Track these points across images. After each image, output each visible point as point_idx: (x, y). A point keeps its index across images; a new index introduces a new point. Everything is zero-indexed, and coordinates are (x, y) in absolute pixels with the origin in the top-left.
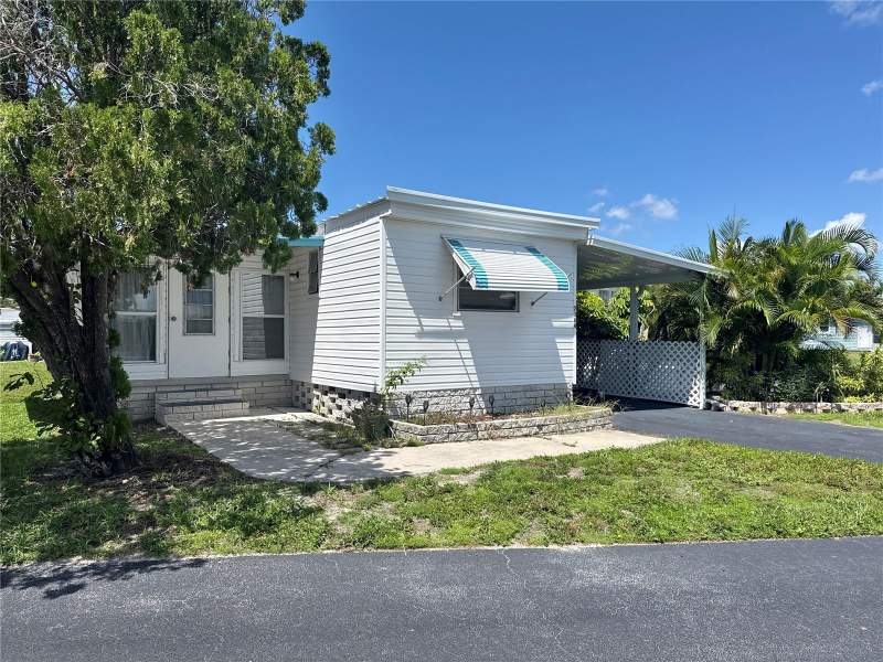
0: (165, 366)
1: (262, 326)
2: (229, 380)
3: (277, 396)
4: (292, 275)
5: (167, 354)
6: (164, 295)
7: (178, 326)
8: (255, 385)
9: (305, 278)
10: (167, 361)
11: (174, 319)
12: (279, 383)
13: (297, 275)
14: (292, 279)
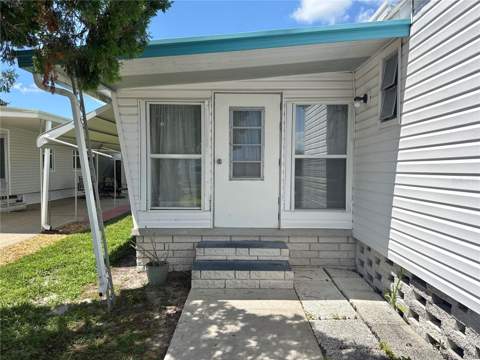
0: (210, 215)
1: (324, 168)
2: (279, 233)
3: (337, 255)
4: (357, 99)
5: (212, 201)
6: (210, 135)
7: (224, 170)
8: (310, 240)
9: (377, 101)
10: (212, 209)
11: (219, 162)
12: (338, 240)
13: (365, 99)
14: (357, 104)
